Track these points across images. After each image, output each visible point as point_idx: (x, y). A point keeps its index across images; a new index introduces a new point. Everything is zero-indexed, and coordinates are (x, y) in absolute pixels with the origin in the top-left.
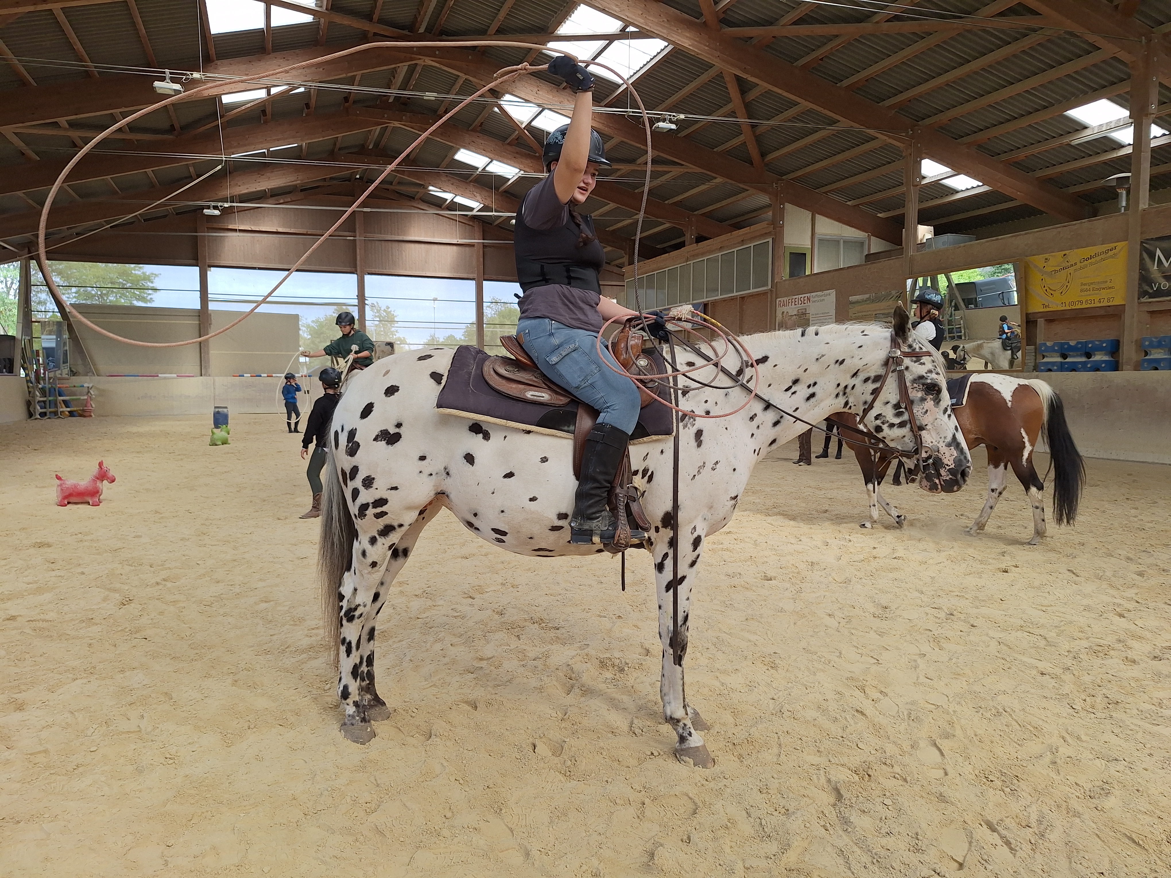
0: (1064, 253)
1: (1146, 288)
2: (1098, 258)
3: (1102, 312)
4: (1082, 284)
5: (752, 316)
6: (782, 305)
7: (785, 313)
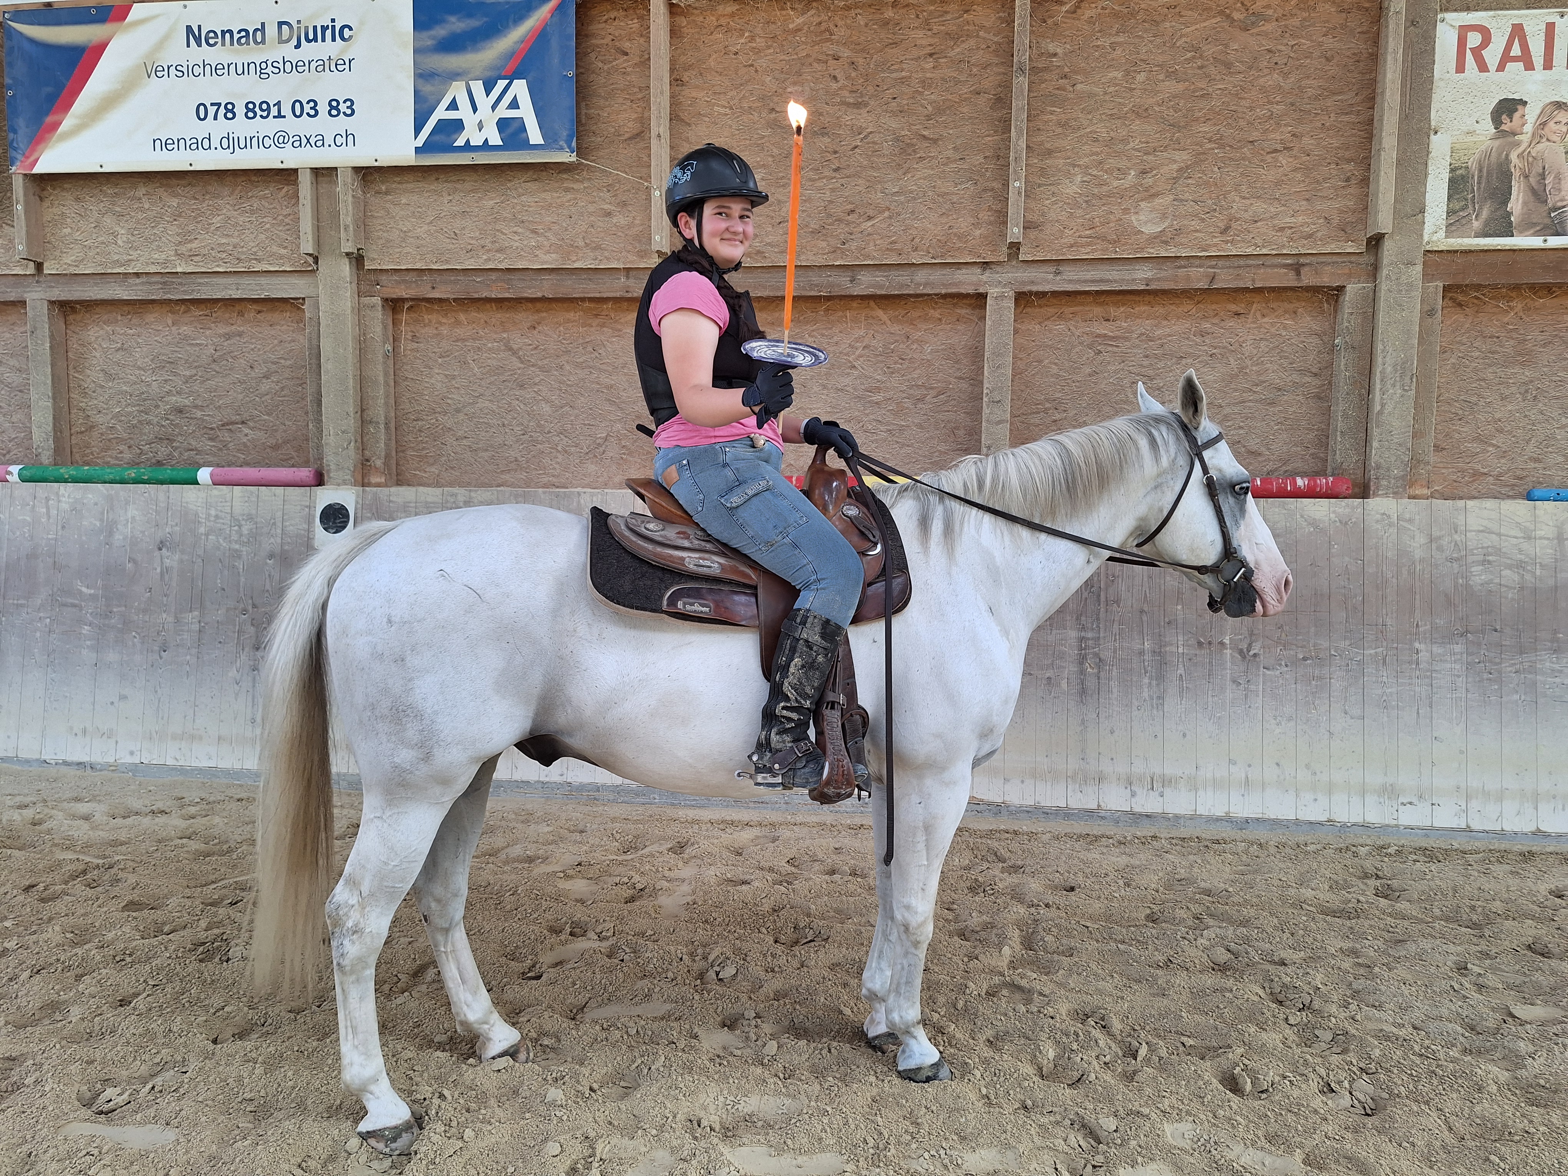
5: (1142, 113)
6: (1492, 55)
7: (1531, 114)
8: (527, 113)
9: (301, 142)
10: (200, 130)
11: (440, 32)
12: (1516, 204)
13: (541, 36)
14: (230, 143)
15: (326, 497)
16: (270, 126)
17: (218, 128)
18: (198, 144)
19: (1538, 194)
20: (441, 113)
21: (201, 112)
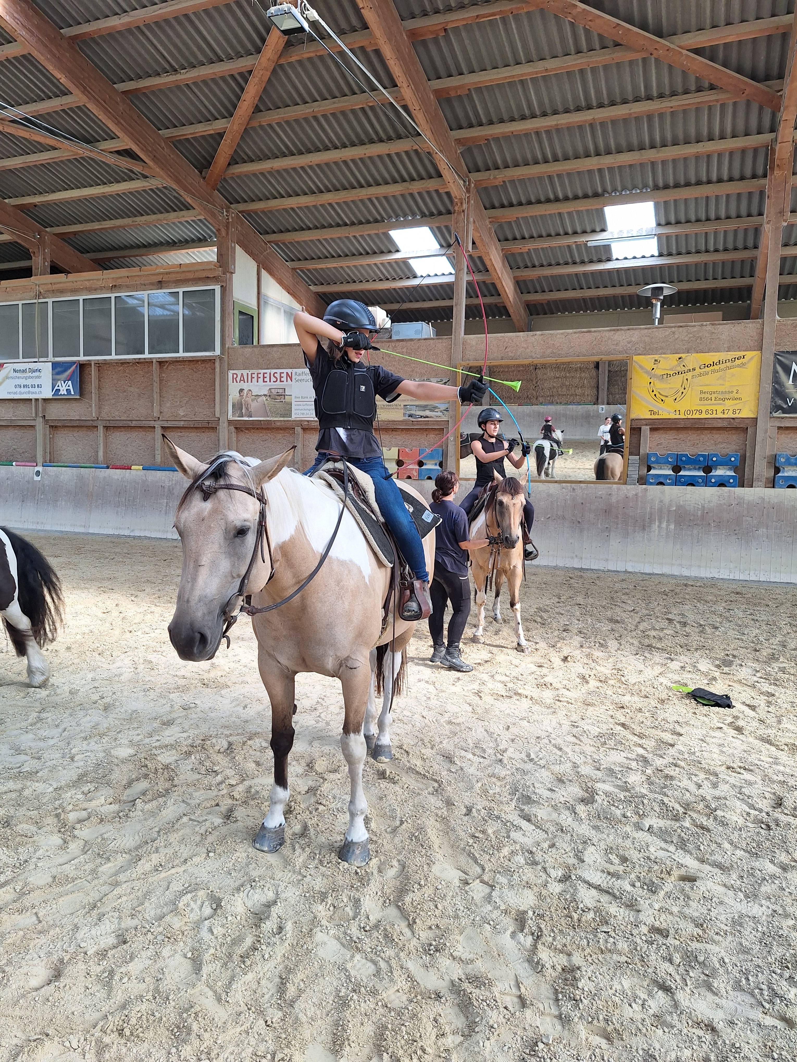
0: (680, 356)
1: (780, 402)
2: (722, 366)
3: (725, 424)
4: (701, 392)
5: (179, 389)
6: (238, 379)
7: (245, 392)
8: (71, 388)
9: (33, 393)
10: (15, 390)
11: (56, 370)
12: (243, 411)
13: (74, 372)
14: (20, 393)
15: (37, 469)
16: (26, 390)
17: (18, 390)
18: (15, 393)
19: (247, 409)
20: (56, 388)
21: (16, 386)
